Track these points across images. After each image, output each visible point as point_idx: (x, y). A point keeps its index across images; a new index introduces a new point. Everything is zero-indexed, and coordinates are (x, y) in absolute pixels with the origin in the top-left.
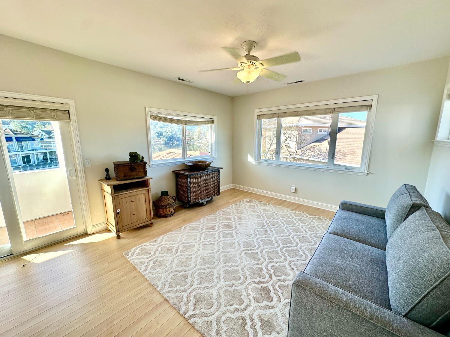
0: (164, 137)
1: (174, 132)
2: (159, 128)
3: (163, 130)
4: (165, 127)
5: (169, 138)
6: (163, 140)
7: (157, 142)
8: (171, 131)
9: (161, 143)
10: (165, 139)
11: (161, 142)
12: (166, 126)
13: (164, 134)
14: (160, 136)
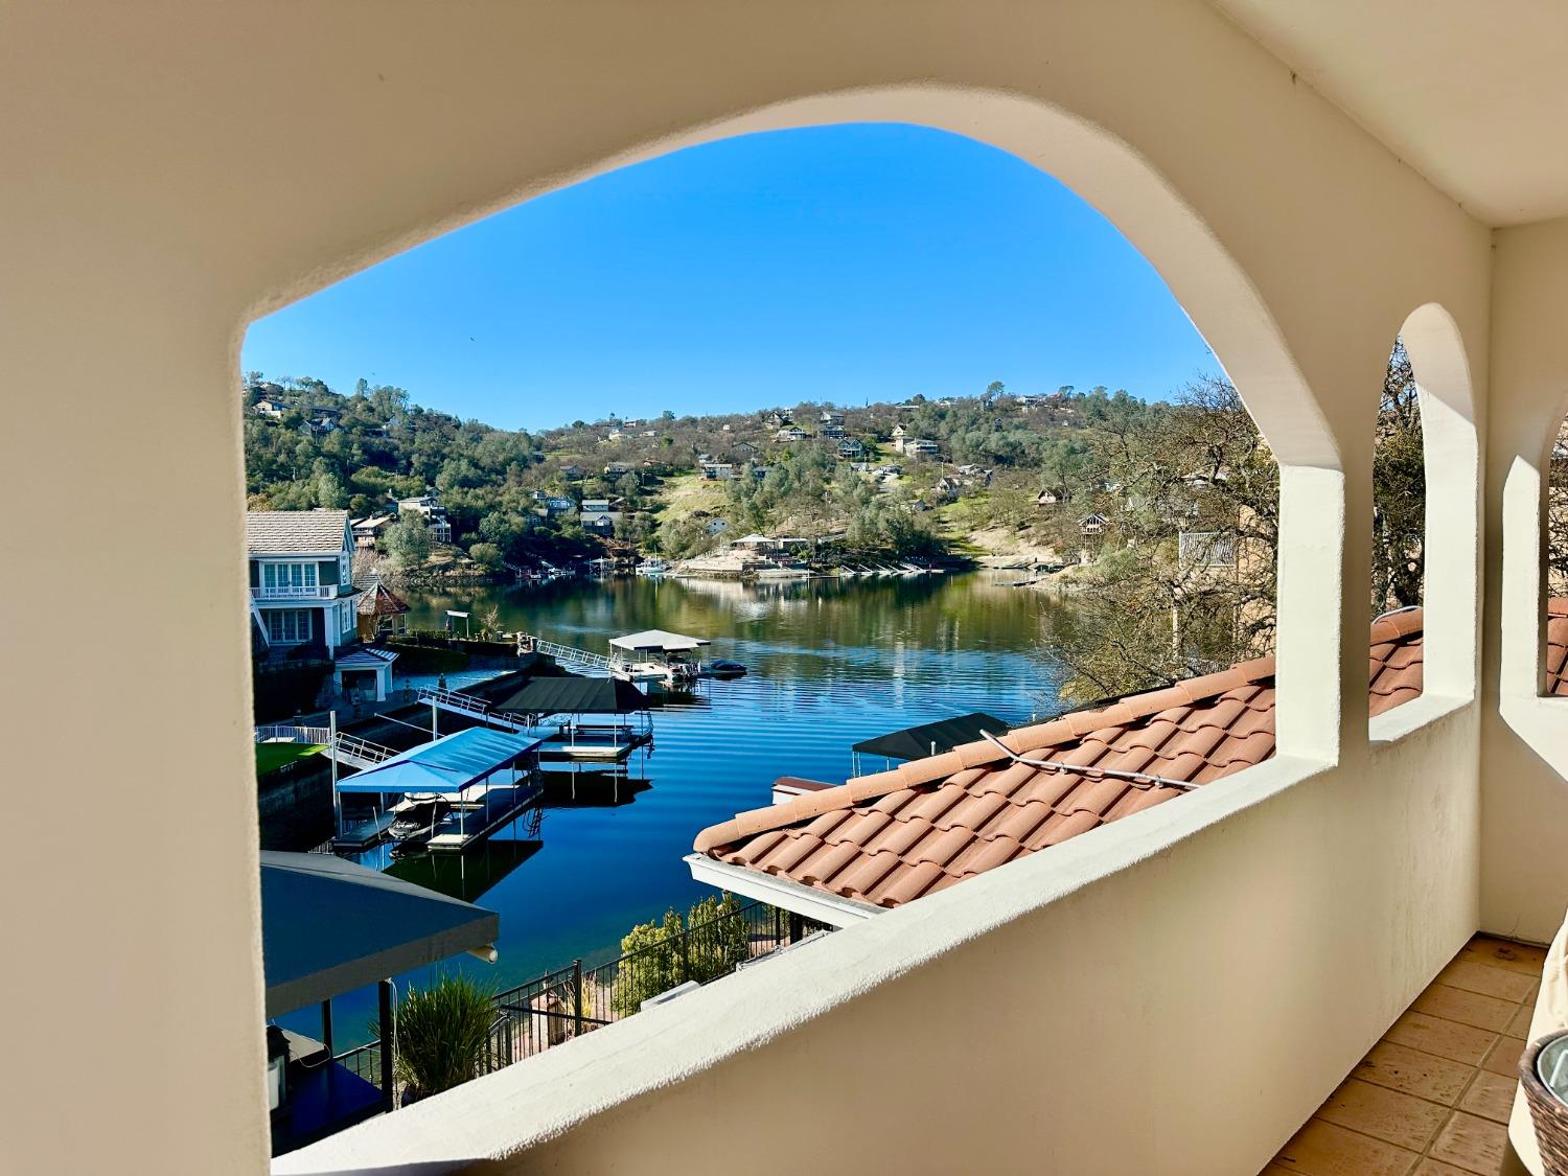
0: (484, 540)
1: (544, 512)
2: (456, 488)
3: (476, 497)
4: (487, 482)
5: (516, 542)
6: (481, 560)
7: (445, 568)
8: (523, 502)
9: (471, 572)
10: (490, 549)
11: (468, 566)
12: (494, 476)
13: (484, 524)
14: (464, 536)
